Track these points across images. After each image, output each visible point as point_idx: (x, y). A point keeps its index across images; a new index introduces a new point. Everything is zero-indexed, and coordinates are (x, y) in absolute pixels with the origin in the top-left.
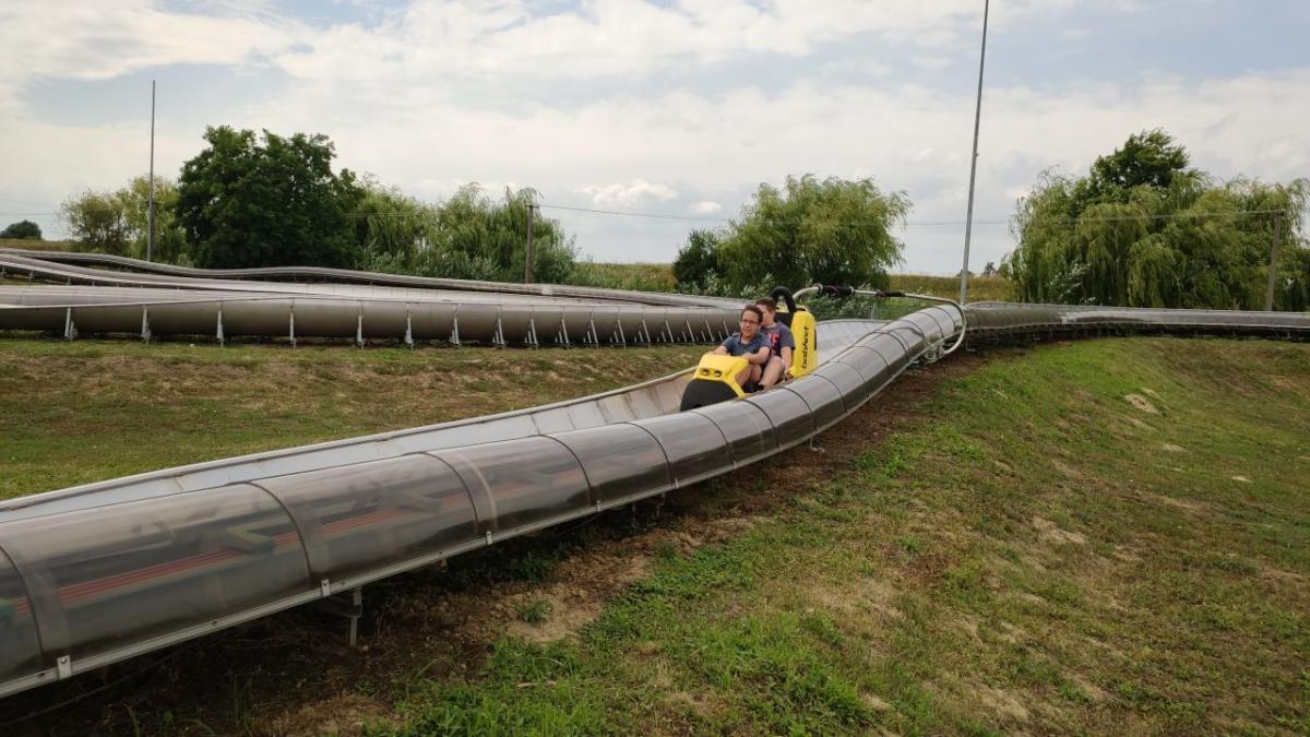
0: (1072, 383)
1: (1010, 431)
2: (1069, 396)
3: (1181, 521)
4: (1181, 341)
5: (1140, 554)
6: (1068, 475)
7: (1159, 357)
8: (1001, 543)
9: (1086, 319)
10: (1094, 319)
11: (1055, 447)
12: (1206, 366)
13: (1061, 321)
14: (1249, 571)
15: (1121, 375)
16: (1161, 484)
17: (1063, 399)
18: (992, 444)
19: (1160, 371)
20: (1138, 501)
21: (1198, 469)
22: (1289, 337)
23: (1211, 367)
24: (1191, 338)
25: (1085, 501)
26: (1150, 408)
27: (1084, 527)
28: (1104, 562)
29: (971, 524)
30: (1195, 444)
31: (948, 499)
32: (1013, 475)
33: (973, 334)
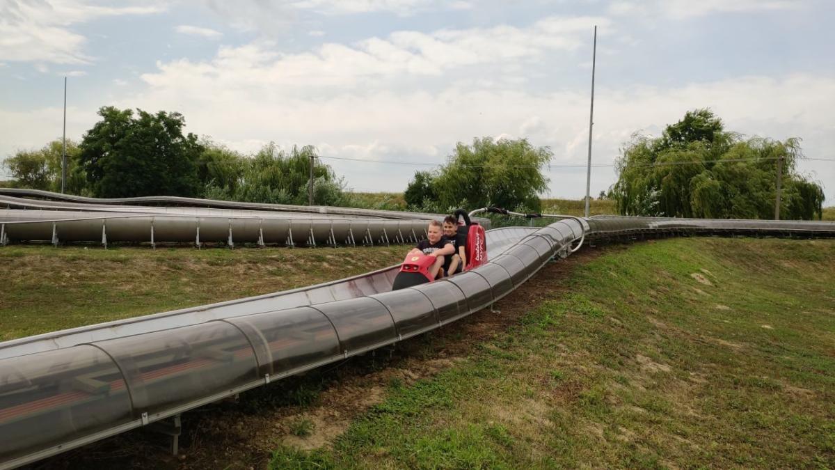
0: (657, 266)
1: (620, 298)
2: (655, 275)
3: (731, 355)
4: (724, 239)
5: (707, 378)
6: (657, 326)
7: (711, 250)
8: (617, 372)
9: (664, 226)
10: (668, 226)
11: (648, 308)
12: (739, 255)
13: (649, 227)
14: (776, 388)
15: (688, 261)
16: (716, 331)
17: (652, 277)
18: (609, 306)
19: (712, 259)
20: (703, 342)
21: (740, 321)
22: (791, 236)
23: (744, 256)
25: (669, 343)
26: (706, 282)
27: (669, 360)
28: (684, 384)
29: (596, 360)
30: (737, 304)
31: (582, 343)
32: (623, 327)
33: (594, 236)
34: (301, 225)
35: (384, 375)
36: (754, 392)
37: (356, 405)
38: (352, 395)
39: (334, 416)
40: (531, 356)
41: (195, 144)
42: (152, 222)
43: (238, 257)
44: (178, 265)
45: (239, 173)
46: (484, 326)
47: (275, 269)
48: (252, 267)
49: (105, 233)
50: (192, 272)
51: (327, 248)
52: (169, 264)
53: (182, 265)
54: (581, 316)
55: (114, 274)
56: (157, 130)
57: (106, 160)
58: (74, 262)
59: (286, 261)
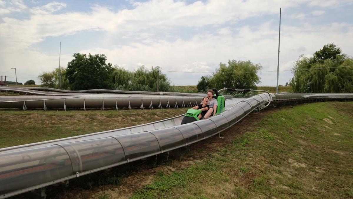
1: (285, 131)
2: (305, 119)
3: (339, 158)
4: (341, 102)
5: (324, 170)
6: (302, 144)
7: (334, 107)
8: (277, 168)
9: (312, 97)
10: (314, 97)
11: (299, 135)
12: (348, 110)
13: (304, 97)
15: (322, 113)
16: (332, 146)
17: (304, 120)
18: (278, 135)
19: (335, 111)
20: (325, 152)
21: (345, 141)
23: (350, 110)
25: (307, 152)
26: (331, 122)
27: (306, 161)
28: (312, 173)
29: (267, 162)
30: (345, 133)
31: (261, 153)
32: (284, 145)
33: (276, 102)
34: (147, 99)
35: (157, 169)
36: (349, 177)
37: (138, 185)
38: (138, 179)
39: (125, 191)
40: (234, 160)
41: (111, 68)
42: (84, 99)
43: (119, 114)
44: (93, 117)
45: (129, 79)
46: (215, 145)
47: (135, 118)
48: (125, 118)
49: (66, 104)
50: (99, 120)
51: (158, 109)
52: (90, 117)
53: (95, 117)
54: (263, 140)
55: (67, 122)
56: (96, 62)
57: (76, 75)
58: (51, 117)
59: (139, 115)
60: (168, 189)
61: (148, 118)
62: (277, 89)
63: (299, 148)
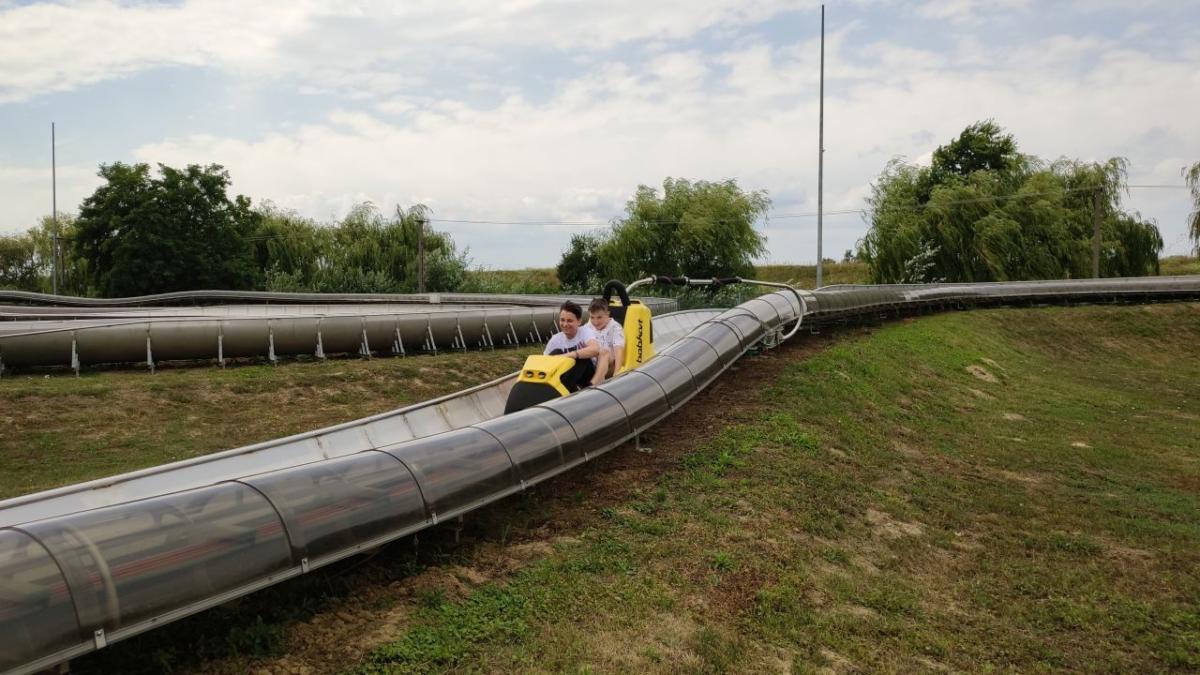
0: (914, 358)
1: (850, 414)
2: (911, 372)
3: (1023, 497)
5: (982, 541)
6: (907, 456)
7: (999, 328)
8: (831, 544)
9: (928, 297)
10: (935, 295)
11: (895, 426)
12: (1041, 333)
13: (904, 299)
14: (1095, 552)
15: (962, 347)
16: (1002, 457)
17: (905, 375)
18: (830, 429)
19: (1000, 341)
20: (979, 478)
21: (1038, 438)
23: (1047, 334)
24: (1026, 307)
25: (924, 484)
26: (990, 378)
27: (921, 514)
28: (943, 554)
29: (798, 525)
30: (1035, 410)
31: (776, 497)
33: (819, 317)
34: (382, 323)
35: (419, 583)
36: (1060, 561)
37: (349, 648)
38: (351, 627)
40: (690, 525)
41: (248, 212)
42: (148, 331)
43: (282, 379)
44: (185, 394)
45: (316, 251)
46: (624, 475)
47: (339, 392)
48: (303, 392)
49: (76, 352)
50: (207, 405)
51: (422, 356)
52: (171, 394)
53: (192, 395)
54: (782, 449)
55: (84, 416)
56: (190, 193)
57: (116, 241)
58: (22, 400)
59: (356, 379)
60: (462, 656)
61: (388, 388)
62: (819, 272)
63: (896, 469)
